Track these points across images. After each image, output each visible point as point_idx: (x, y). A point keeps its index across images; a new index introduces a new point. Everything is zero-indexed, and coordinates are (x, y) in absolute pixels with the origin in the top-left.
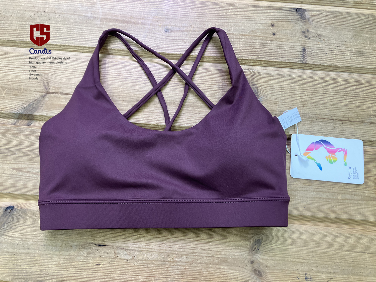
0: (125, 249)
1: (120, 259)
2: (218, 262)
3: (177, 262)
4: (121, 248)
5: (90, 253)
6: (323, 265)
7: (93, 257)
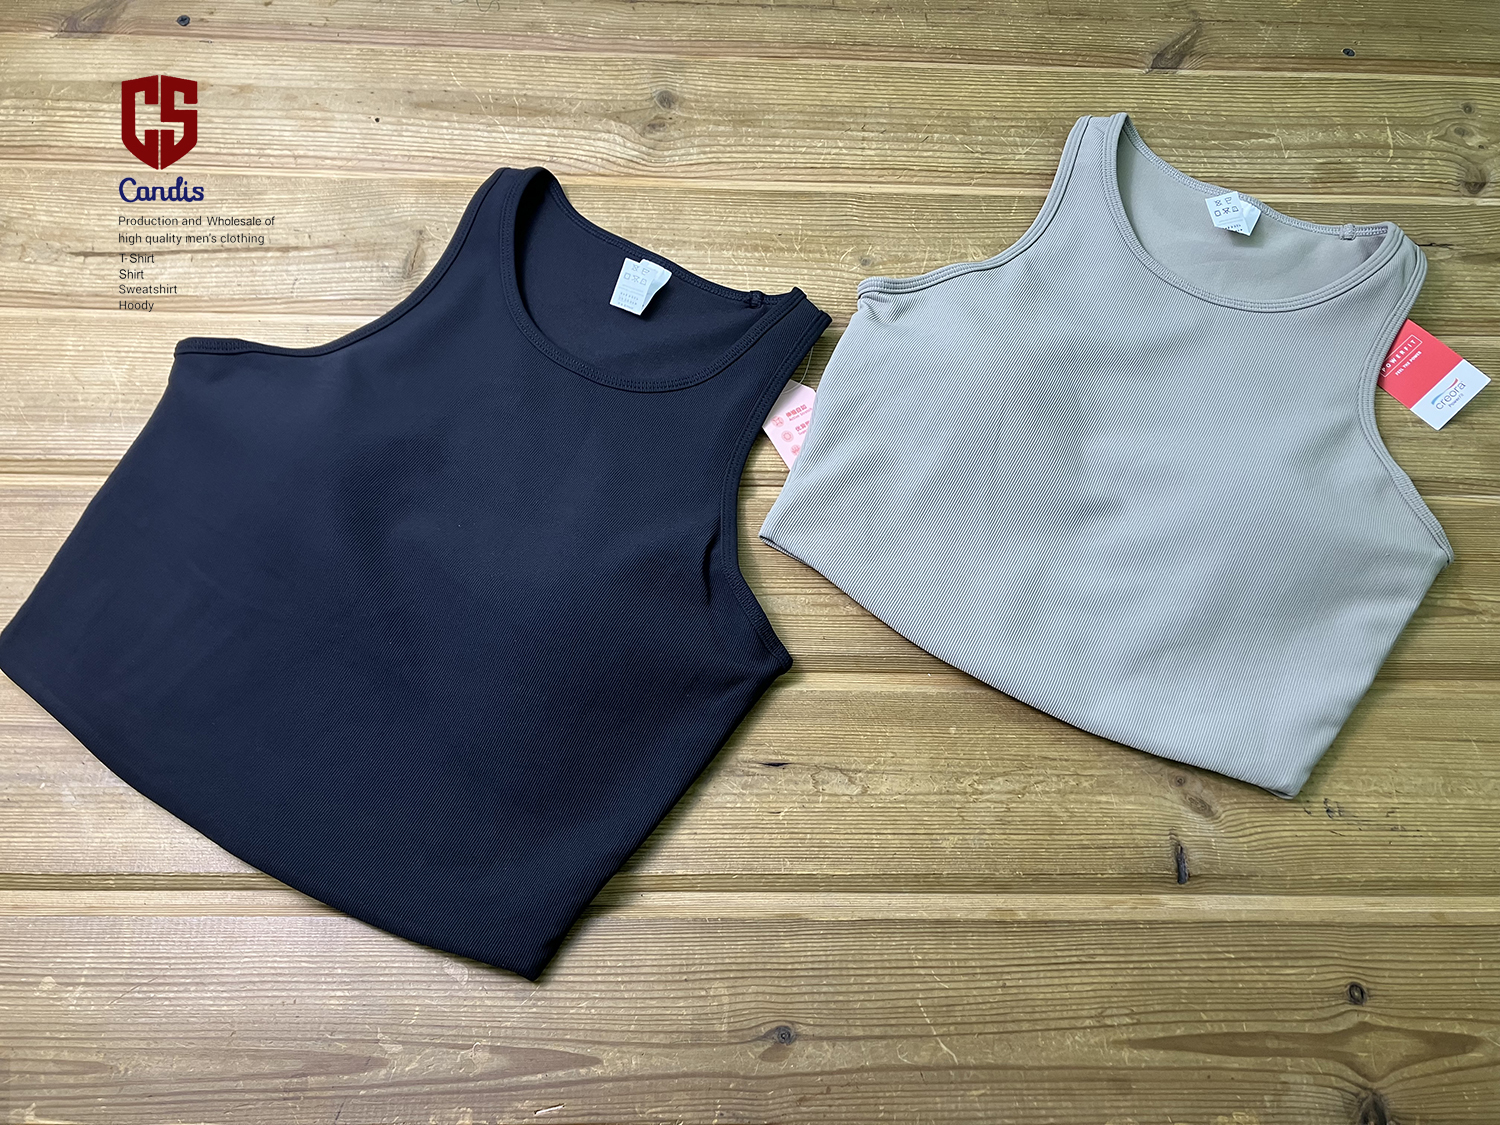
0: (841, 770)
1: (830, 795)
2: (1092, 785)
3: (982, 793)
4: (828, 768)
5: (751, 786)
6: (1367, 777)
7: (757, 795)
